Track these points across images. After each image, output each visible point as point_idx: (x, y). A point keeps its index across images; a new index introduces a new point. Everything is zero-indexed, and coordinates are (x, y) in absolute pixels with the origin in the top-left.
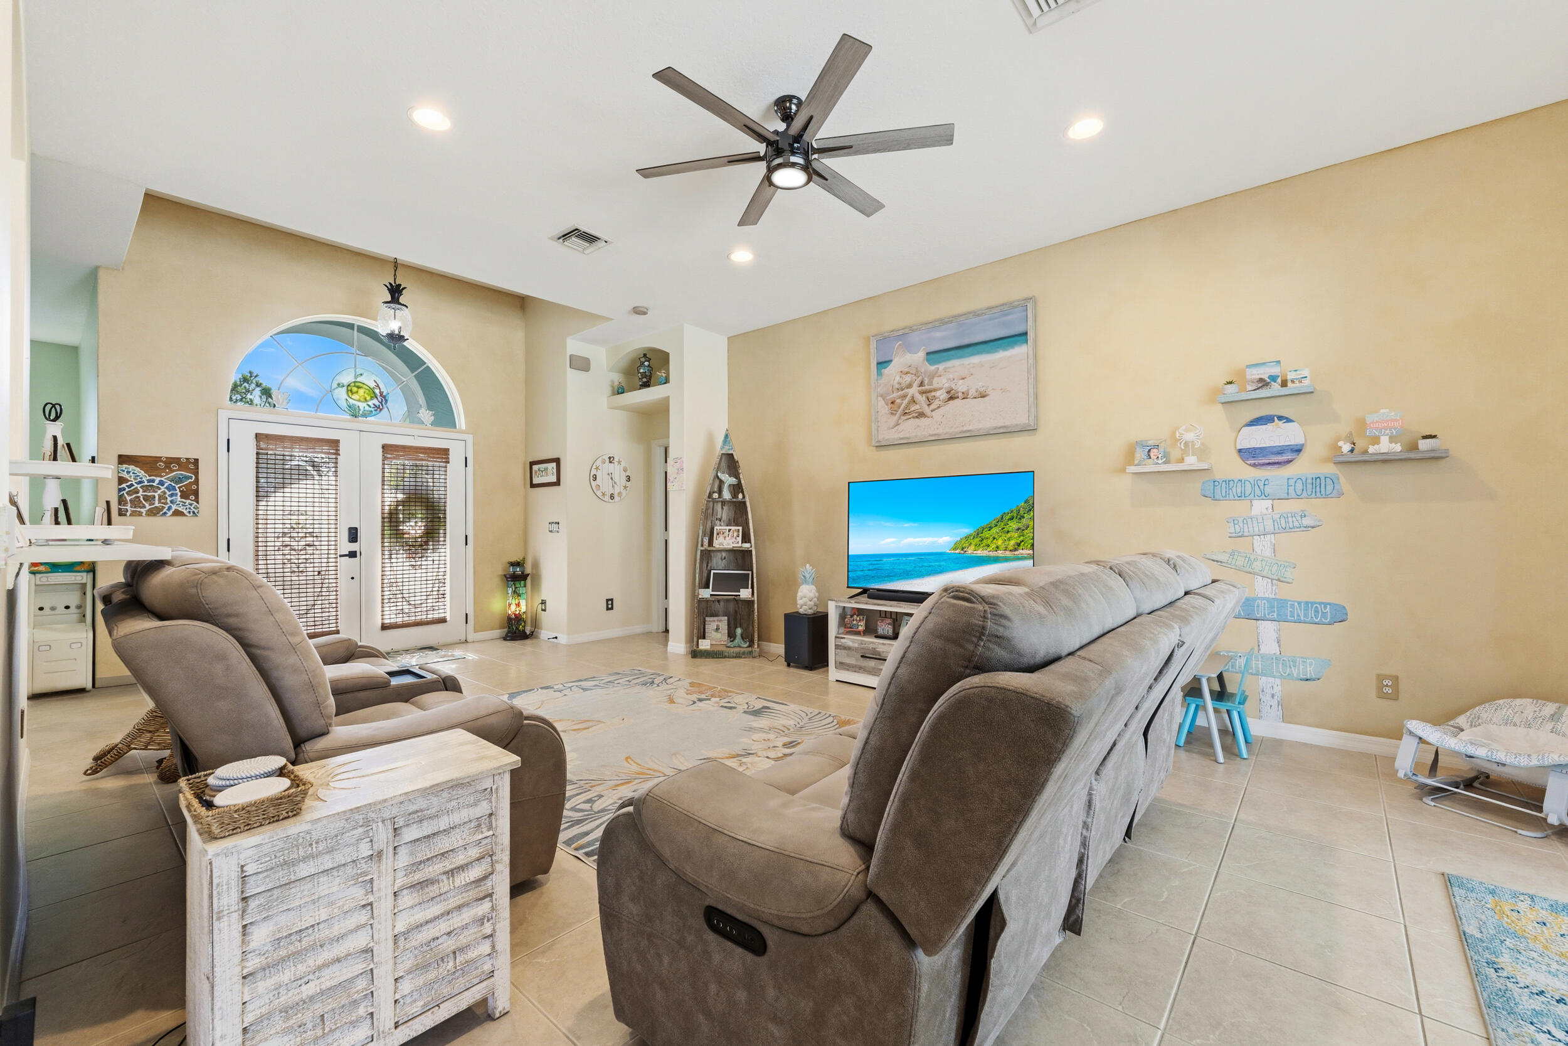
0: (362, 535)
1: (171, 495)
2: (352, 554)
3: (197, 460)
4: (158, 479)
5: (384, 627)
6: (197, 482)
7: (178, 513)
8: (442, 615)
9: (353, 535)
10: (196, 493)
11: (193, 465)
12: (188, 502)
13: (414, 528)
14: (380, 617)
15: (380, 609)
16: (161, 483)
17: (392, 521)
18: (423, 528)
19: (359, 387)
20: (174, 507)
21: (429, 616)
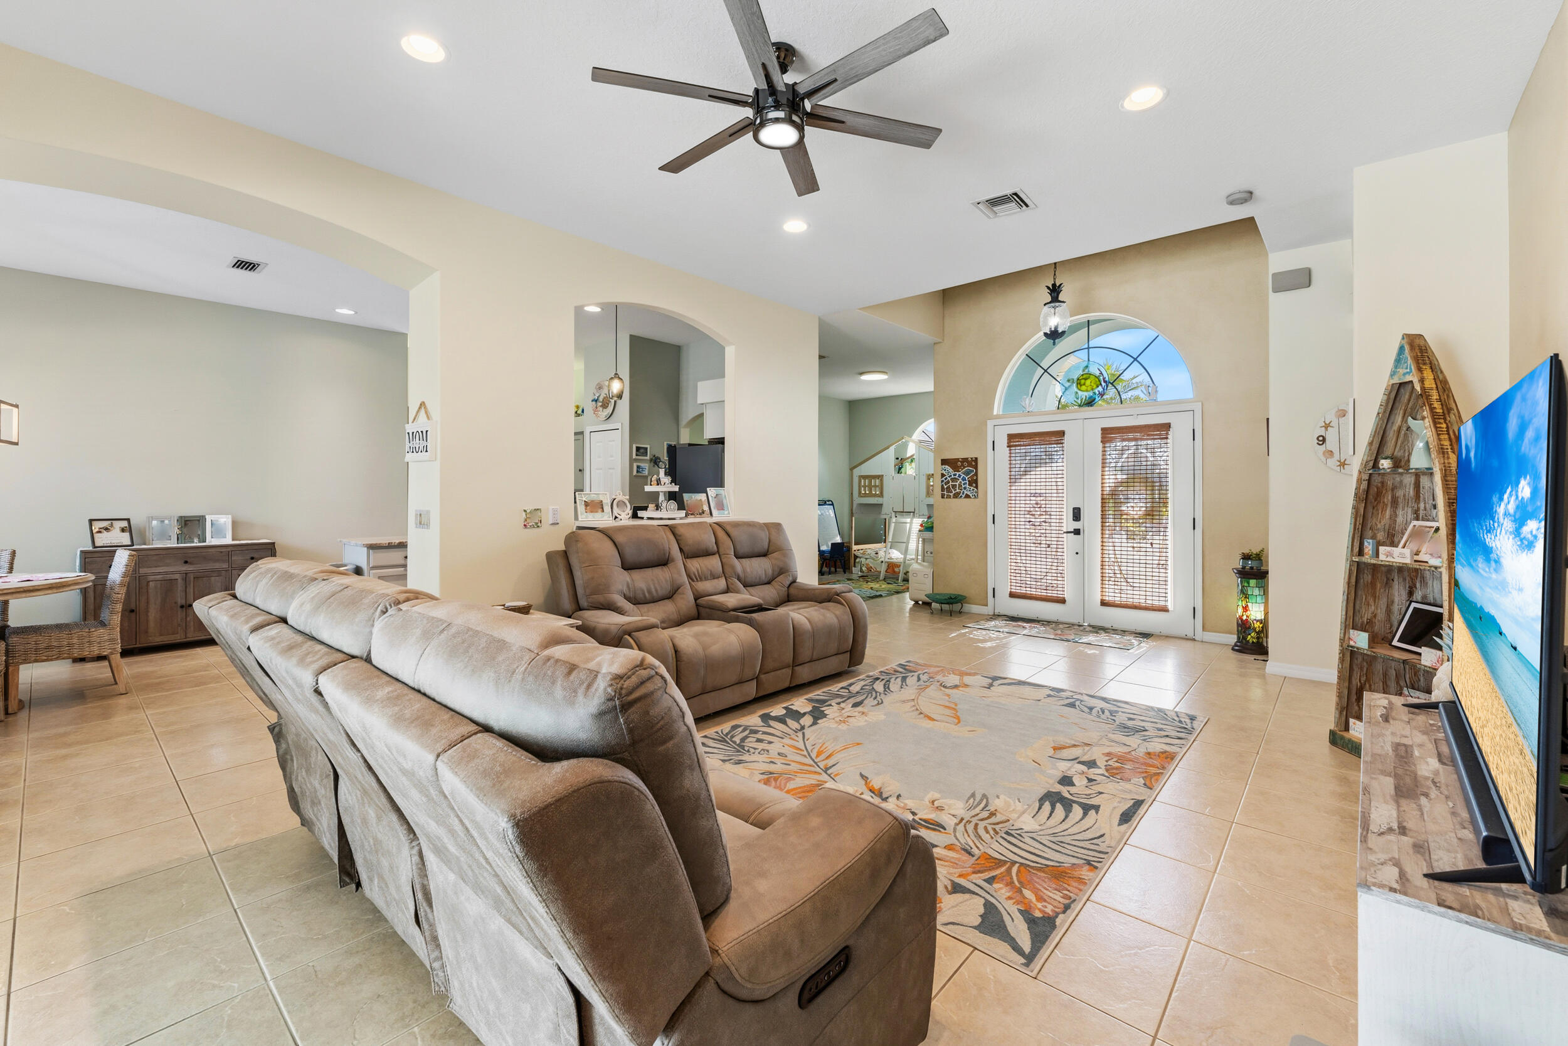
0: (1084, 514)
1: (964, 484)
2: (1077, 532)
3: (976, 458)
4: (958, 473)
5: (1104, 603)
6: (976, 474)
7: (967, 496)
8: (1162, 603)
9: (1077, 515)
10: (976, 482)
11: (974, 463)
12: (972, 488)
13: (1135, 507)
14: (1100, 593)
15: (1099, 586)
16: (960, 476)
17: (1111, 501)
18: (1144, 509)
19: (1086, 379)
20: (966, 492)
21: (1148, 602)
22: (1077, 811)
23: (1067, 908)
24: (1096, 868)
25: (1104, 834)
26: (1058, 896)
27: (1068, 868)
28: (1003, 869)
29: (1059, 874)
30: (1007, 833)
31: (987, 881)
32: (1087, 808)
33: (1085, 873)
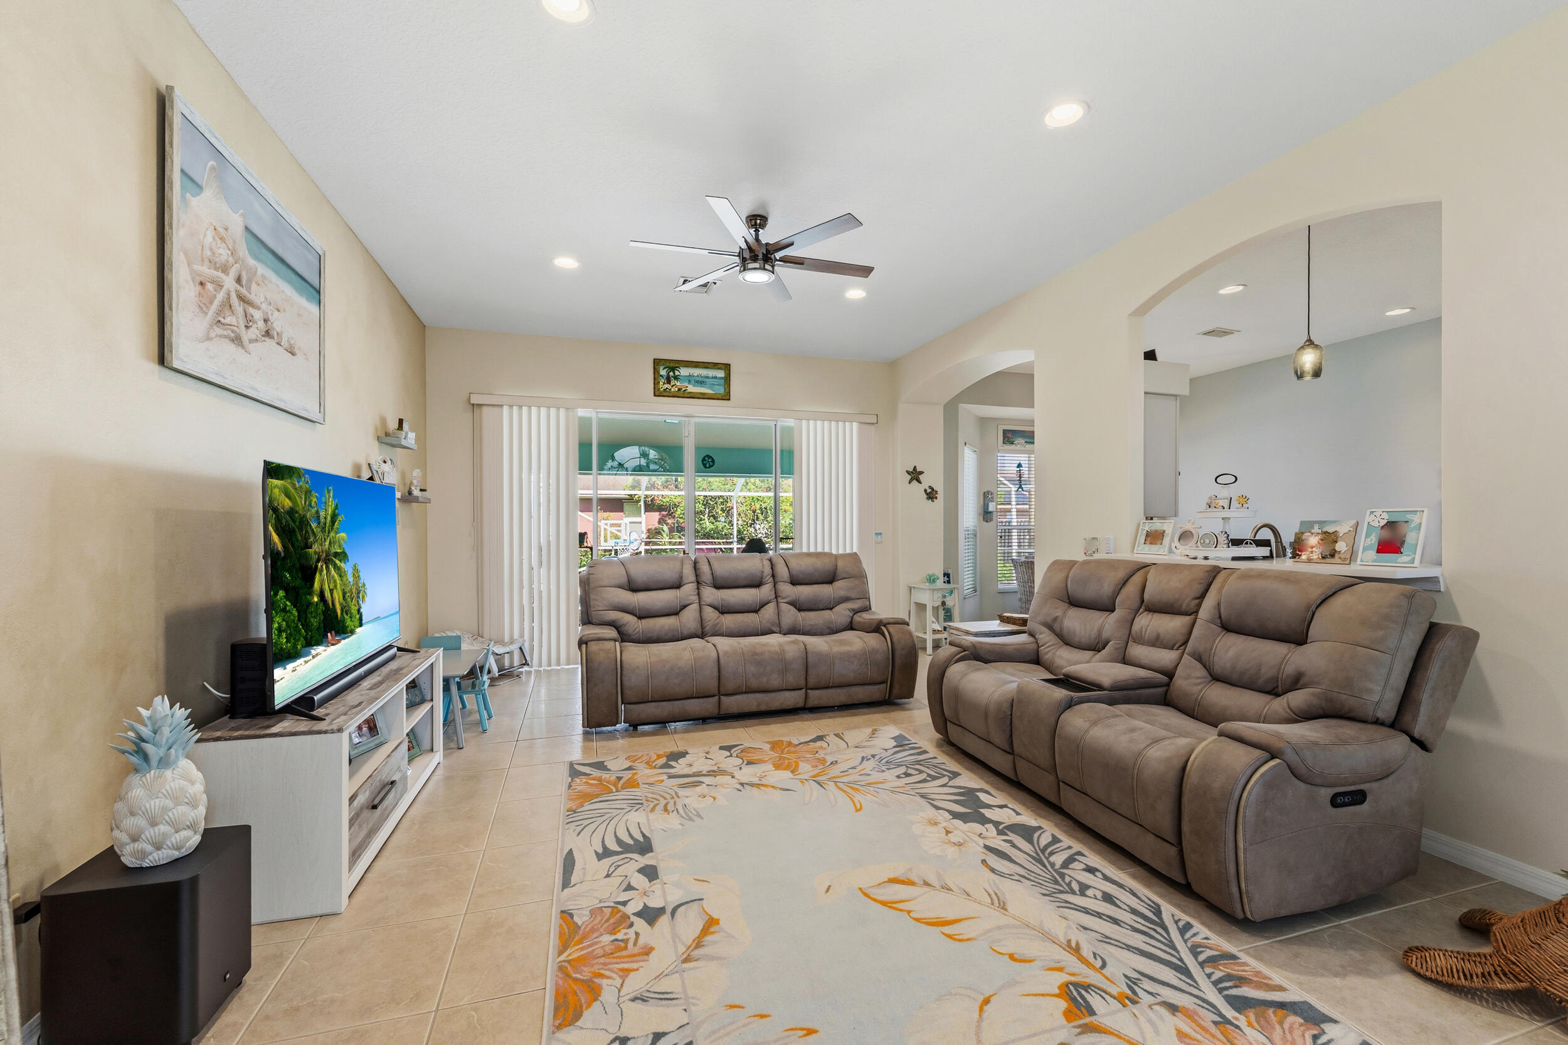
22: (613, 846)
23: (570, 786)
24: (568, 811)
25: (578, 836)
26: (579, 788)
27: (584, 802)
28: (620, 786)
29: (587, 797)
30: (642, 804)
31: (621, 778)
32: (606, 853)
33: (573, 805)
